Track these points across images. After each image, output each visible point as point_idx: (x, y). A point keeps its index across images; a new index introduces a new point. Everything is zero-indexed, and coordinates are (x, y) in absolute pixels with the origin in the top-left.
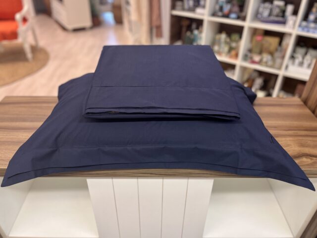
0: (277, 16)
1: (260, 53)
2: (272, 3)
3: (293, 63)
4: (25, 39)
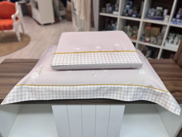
1: (149, 36)
2: (155, 8)
3: (168, 42)
4: (17, 29)
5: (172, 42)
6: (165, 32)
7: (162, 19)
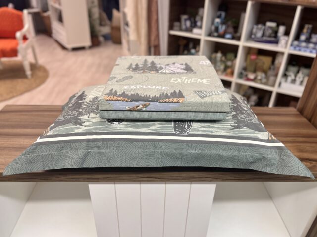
0: (270, 36)
1: (255, 71)
2: (265, 24)
3: (286, 81)
4: (24, 57)
5: (294, 81)
6: (280, 64)
7: (276, 42)
